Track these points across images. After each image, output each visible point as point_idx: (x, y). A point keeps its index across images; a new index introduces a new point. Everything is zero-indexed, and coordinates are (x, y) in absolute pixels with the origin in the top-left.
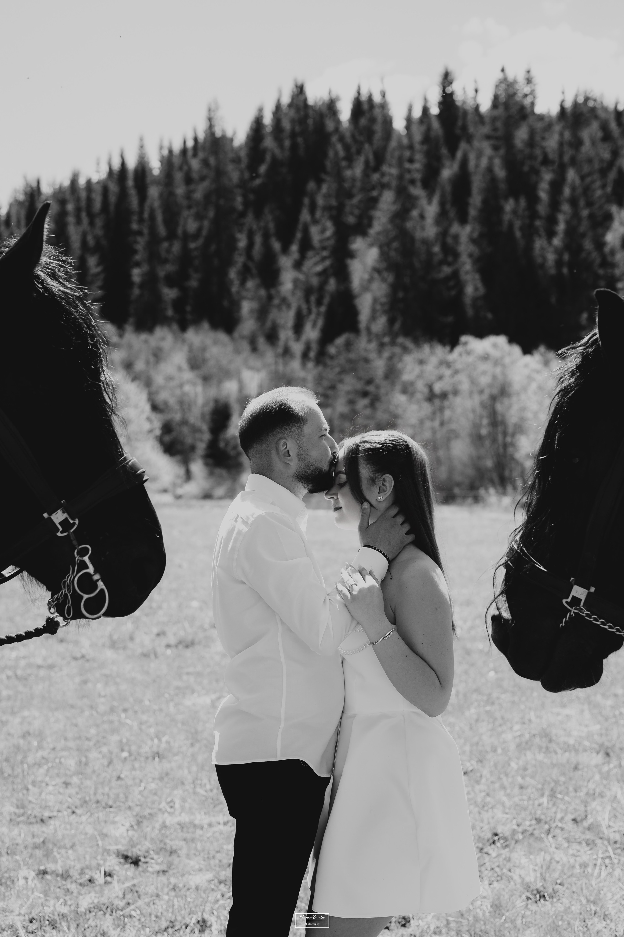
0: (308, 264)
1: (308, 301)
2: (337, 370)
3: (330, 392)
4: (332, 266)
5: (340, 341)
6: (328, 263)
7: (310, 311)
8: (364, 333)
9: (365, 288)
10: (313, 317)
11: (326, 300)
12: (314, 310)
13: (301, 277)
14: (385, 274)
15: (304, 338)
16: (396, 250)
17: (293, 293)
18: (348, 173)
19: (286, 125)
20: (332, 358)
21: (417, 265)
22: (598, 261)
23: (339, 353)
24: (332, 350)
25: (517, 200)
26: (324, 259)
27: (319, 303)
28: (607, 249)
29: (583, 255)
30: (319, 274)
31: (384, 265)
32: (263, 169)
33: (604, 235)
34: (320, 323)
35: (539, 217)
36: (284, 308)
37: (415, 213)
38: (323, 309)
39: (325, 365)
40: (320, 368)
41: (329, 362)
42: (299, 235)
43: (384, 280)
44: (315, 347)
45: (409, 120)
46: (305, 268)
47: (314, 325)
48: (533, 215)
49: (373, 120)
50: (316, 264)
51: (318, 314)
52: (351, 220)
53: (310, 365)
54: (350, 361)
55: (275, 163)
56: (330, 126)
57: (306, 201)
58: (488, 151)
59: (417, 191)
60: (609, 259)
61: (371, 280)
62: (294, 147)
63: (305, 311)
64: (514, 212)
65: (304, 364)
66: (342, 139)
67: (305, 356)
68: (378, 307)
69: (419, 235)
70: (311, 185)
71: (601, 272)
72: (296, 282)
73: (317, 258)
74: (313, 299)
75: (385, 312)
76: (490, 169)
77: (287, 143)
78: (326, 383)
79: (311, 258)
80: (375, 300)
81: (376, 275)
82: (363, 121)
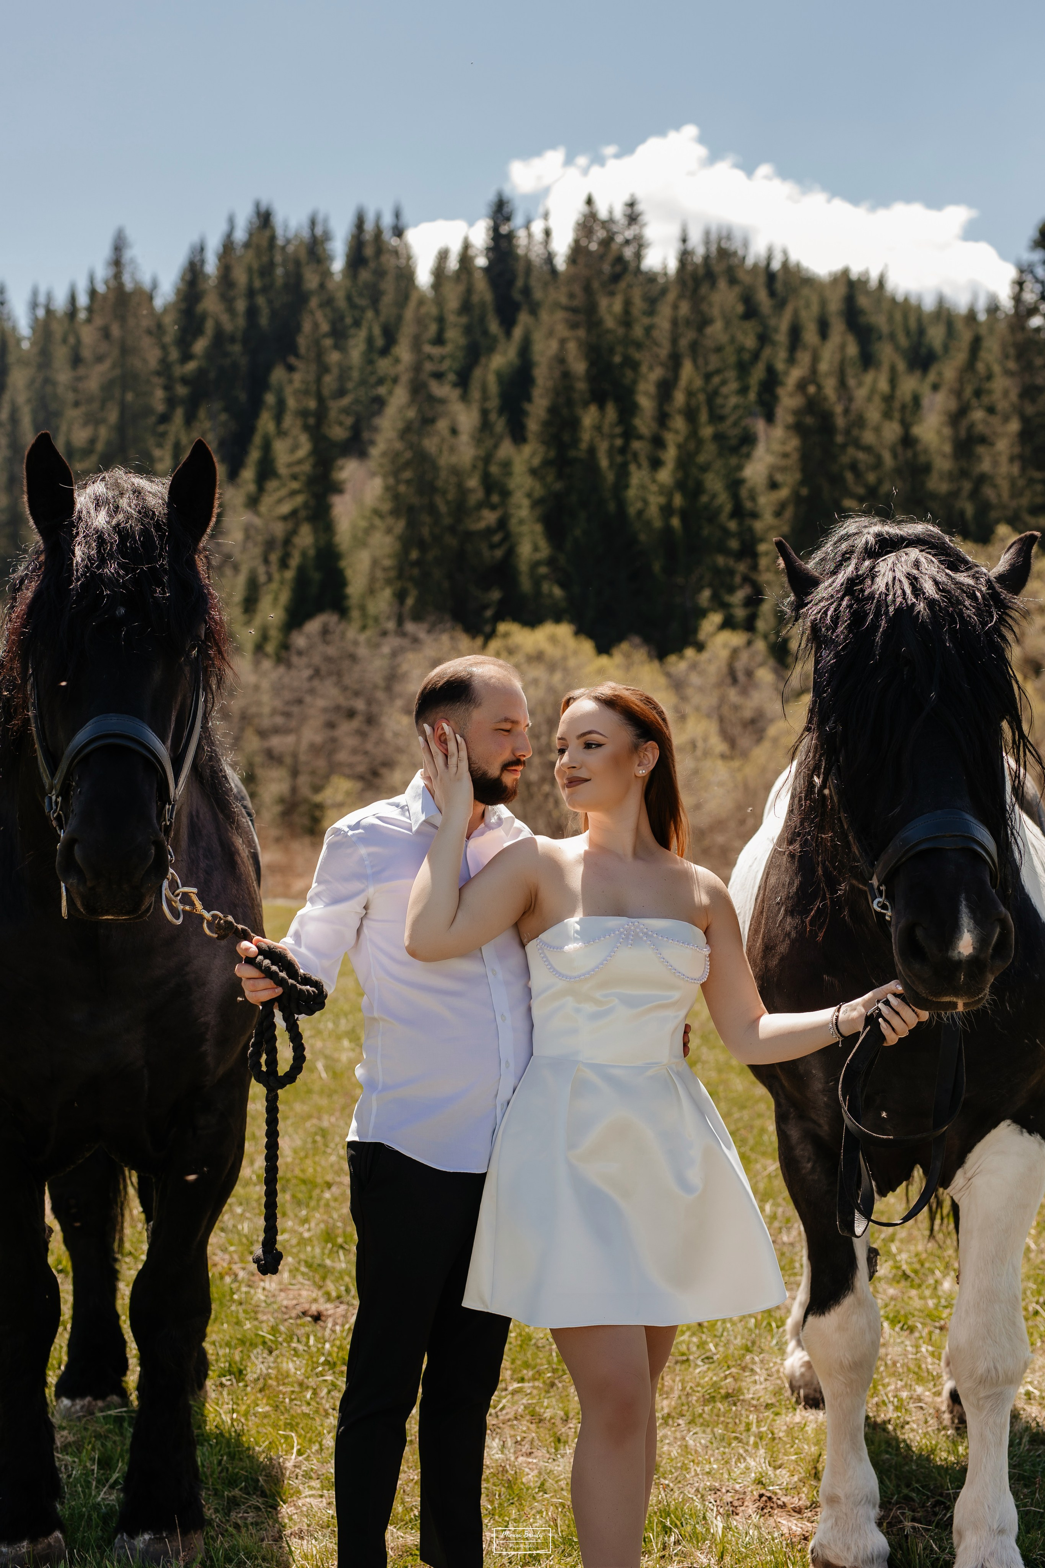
0: (267, 501)
1: (266, 561)
2: (307, 673)
3: (295, 709)
4: (306, 505)
5: (313, 626)
6: (299, 500)
7: (270, 579)
8: (355, 614)
9: (361, 542)
10: (274, 586)
11: (295, 561)
12: (276, 576)
13: (257, 521)
14: (390, 521)
15: (258, 620)
16: (408, 482)
17: (244, 549)
18: (334, 357)
19: (240, 277)
20: (300, 653)
21: (443, 508)
22: (728, 508)
23: (311, 647)
24: (299, 640)
25: (602, 407)
26: (293, 493)
27: (284, 564)
28: (744, 493)
29: (704, 499)
30: (285, 518)
31: (386, 507)
32: (200, 346)
33: (740, 468)
34: (285, 597)
35: (640, 437)
36: (228, 572)
37: (442, 425)
38: (289, 574)
39: (289, 665)
40: (282, 669)
41: (295, 659)
42: (254, 455)
43: (389, 531)
44: (274, 634)
45: (439, 272)
46: (263, 509)
47: (276, 599)
48: (629, 434)
49: (380, 273)
50: (280, 501)
51: (282, 582)
52: (338, 433)
53: (267, 664)
54: (328, 659)
55: (220, 338)
56: (311, 281)
57: (270, 399)
58: (562, 330)
59: (443, 390)
60: (748, 505)
61: (369, 530)
62: (252, 312)
63: (262, 578)
64: (598, 428)
65: (257, 663)
66: (328, 302)
67: (259, 648)
68: (379, 574)
69: (444, 461)
70: (278, 374)
71: (732, 525)
72: (248, 530)
73: (283, 492)
74: (274, 557)
75: (388, 582)
76: (560, 360)
77: (241, 305)
78: (288, 695)
79: (274, 491)
80: (375, 562)
81: (377, 522)
82: (365, 275)
